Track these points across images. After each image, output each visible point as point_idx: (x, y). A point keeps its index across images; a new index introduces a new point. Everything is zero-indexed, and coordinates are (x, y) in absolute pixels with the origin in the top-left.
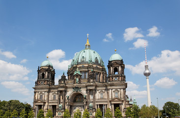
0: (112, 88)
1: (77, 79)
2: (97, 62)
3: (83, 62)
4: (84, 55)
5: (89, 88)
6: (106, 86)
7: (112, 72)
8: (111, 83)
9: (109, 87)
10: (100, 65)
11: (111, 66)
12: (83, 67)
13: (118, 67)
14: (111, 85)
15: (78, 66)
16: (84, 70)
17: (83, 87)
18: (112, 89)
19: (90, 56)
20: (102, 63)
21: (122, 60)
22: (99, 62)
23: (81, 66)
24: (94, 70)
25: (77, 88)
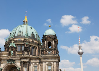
0: (45, 60)
1: (12, 52)
2: (33, 37)
3: (19, 36)
4: (21, 29)
5: (23, 60)
6: (40, 59)
7: (45, 46)
8: (45, 56)
9: (42, 60)
10: (36, 40)
11: (45, 40)
12: (20, 41)
13: (52, 41)
14: (45, 58)
15: (15, 39)
16: (20, 43)
17: (18, 59)
18: (45, 62)
19: (27, 31)
20: (38, 39)
21: (55, 35)
22: (36, 37)
23: (18, 39)
24: (30, 44)
25: (11, 60)
